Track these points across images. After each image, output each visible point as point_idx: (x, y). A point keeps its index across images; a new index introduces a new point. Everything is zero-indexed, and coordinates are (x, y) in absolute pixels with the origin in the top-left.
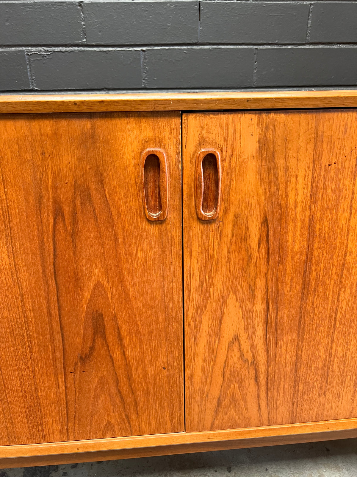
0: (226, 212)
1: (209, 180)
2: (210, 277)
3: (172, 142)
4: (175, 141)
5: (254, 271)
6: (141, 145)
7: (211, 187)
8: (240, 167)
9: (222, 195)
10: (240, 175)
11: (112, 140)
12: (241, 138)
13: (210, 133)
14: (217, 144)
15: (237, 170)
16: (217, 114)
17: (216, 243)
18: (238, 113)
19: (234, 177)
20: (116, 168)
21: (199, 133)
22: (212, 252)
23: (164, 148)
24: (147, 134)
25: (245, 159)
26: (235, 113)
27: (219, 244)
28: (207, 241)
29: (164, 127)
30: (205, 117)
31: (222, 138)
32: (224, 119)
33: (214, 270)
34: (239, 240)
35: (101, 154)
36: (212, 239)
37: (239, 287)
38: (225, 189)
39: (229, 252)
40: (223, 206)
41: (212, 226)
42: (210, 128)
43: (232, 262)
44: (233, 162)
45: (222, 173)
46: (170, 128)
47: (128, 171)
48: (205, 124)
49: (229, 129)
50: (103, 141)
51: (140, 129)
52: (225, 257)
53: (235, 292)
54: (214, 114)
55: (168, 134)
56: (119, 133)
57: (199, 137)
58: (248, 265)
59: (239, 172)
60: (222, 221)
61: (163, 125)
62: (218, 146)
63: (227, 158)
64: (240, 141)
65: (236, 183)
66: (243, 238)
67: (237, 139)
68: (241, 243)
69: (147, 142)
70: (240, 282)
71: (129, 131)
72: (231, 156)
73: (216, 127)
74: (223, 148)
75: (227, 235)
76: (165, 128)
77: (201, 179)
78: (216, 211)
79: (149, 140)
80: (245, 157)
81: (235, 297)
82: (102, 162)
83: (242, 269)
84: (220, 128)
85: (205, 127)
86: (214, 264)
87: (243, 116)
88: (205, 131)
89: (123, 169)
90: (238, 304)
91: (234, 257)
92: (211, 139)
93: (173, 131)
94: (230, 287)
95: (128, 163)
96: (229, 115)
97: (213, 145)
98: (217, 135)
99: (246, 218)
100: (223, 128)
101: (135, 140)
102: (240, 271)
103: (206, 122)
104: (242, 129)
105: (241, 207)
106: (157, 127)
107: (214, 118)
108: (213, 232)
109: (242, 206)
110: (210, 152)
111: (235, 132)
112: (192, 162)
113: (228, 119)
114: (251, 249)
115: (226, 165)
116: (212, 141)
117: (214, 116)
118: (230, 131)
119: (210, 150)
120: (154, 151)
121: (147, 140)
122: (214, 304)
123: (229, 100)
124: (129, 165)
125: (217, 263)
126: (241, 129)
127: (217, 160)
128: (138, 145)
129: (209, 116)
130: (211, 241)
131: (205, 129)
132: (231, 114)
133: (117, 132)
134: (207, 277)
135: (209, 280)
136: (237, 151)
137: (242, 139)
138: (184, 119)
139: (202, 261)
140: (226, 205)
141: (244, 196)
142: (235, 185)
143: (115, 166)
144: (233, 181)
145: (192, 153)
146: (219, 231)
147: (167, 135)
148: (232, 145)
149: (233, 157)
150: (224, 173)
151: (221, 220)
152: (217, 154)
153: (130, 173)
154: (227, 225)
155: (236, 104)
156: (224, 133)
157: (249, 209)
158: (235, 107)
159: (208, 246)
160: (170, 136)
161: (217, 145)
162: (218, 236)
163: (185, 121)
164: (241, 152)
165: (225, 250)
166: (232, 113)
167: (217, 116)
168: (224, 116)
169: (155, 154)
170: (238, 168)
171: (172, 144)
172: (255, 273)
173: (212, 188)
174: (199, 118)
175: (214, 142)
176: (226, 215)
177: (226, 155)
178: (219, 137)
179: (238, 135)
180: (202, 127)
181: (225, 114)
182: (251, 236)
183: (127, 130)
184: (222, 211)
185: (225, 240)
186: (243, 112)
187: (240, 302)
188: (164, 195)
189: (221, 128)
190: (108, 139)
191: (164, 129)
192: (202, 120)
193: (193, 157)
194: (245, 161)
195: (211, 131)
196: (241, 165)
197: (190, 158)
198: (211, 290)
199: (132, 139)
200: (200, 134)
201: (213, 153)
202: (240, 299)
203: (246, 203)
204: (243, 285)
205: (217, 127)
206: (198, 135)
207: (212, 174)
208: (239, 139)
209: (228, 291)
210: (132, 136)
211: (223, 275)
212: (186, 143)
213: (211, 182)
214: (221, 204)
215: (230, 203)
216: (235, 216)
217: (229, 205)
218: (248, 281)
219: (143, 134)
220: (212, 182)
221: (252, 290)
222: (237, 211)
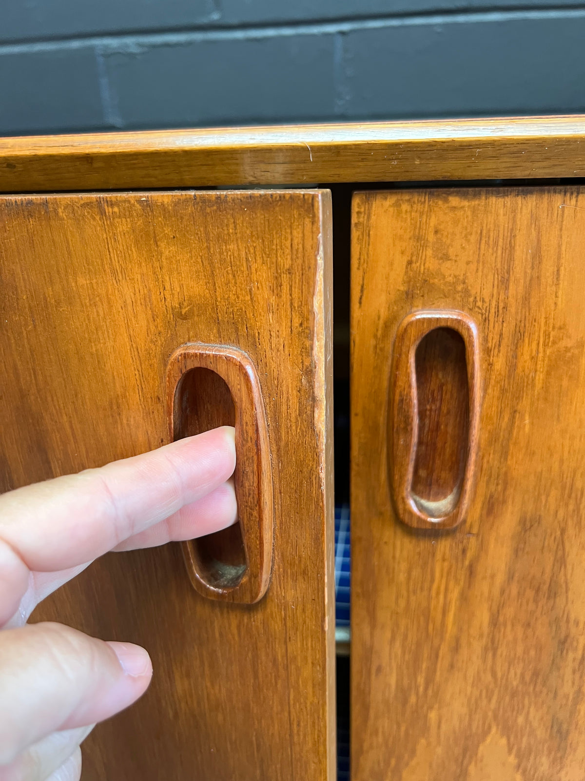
0: (492, 507)
1: (438, 404)
2: (428, 682)
3: (285, 323)
4: (296, 321)
5: (573, 683)
6: (161, 329)
7: (446, 425)
8: (548, 373)
9: (481, 459)
10: (546, 399)
11: (58, 303)
12: (558, 279)
13: (446, 257)
14: (470, 296)
15: (539, 384)
16: (476, 196)
17: (454, 595)
18: (555, 192)
19: (525, 404)
20: (80, 401)
21: (405, 259)
22: (439, 617)
23: (253, 345)
24: (181, 286)
25: (567, 349)
26: (543, 192)
27: (464, 598)
28: (426, 585)
29: (247, 259)
30: (429, 206)
31: (490, 277)
32: (501, 212)
33: (443, 663)
34: (530, 594)
35: (28, 353)
36: (441, 581)
37: (521, 720)
38: (493, 439)
39: (494, 623)
40: (482, 490)
41: (444, 546)
42: (448, 242)
43: (503, 650)
44: (526, 357)
45: (485, 390)
46: (273, 269)
47: (121, 420)
48: (431, 230)
49: (517, 248)
50: (30, 308)
51: (157, 264)
52: (481, 636)
53: (507, 730)
54: (465, 196)
55: (266, 293)
56: (82, 281)
57: (406, 272)
58: (555, 665)
59: (546, 388)
60: (478, 535)
61: (244, 255)
62: (475, 301)
63: (505, 342)
64: (554, 288)
65: (532, 424)
66: (545, 587)
67: (543, 280)
68: (536, 601)
69: (184, 318)
70: (523, 707)
71: (114, 272)
72: (519, 336)
73: (468, 241)
74: (493, 311)
75: (493, 576)
76: (254, 267)
77: (409, 405)
78: (457, 503)
79: (191, 311)
80: (569, 343)
81: (504, 741)
82: (35, 378)
83: (533, 674)
84: (483, 242)
85: (431, 237)
86: (444, 650)
87: (573, 201)
88: (429, 252)
89: (105, 409)
90: (512, 760)
91: (510, 637)
92: (450, 279)
93: (285, 278)
94: (490, 714)
95: (119, 390)
96: (519, 199)
97: (454, 299)
98: (473, 267)
99: (559, 533)
100: (496, 244)
101: (139, 308)
102: (527, 678)
103: (433, 221)
104: (563, 248)
105: (543, 498)
106: (222, 261)
107: (463, 207)
108: (446, 564)
109: (548, 496)
110: (443, 324)
111: (537, 257)
112: (382, 350)
113: (514, 211)
114: (568, 621)
115: (500, 363)
116: (454, 285)
117: (466, 203)
118: (522, 254)
119: (445, 314)
120: (209, 356)
121: (184, 311)
122: (439, 750)
123: (521, 146)
124: (125, 397)
125: (456, 648)
126: (560, 246)
127: (468, 349)
128: (153, 328)
129: (446, 201)
130: (439, 588)
131: (430, 244)
132: (525, 194)
133: (75, 274)
134: (421, 680)
135: (426, 689)
136: (543, 321)
137: (564, 284)
138: (359, 213)
139: (405, 637)
140: (492, 488)
141: (556, 466)
142: (527, 429)
143: (76, 396)
144: (522, 418)
145: (381, 322)
146: (467, 563)
147: (264, 295)
148: (526, 299)
149: (527, 340)
150: (490, 391)
151: (475, 530)
152: (469, 329)
153: (128, 425)
154: (492, 546)
155: (547, 159)
156: (499, 259)
157: (571, 507)
158: (541, 171)
159: (429, 598)
160: (273, 300)
161: (471, 299)
162: (462, 575)
163: (358, 217)
164: (557, 326)
165: (483, 617)
166: (531, 193)
167: (475, 202)
168: (501, 201)
169: (211, 367)
170: (540, 377)
171: (285, 332)
172: (576, 688)
173: (450, 428)
174: (409, 208)
175: (459, 288)
176: (491, 519)
177: (501, 335)
178: (480, 273)
179: (548, 268)
180: (418, 238)
181: (505, 195)
182: (571, 586)
183: (108, 271)
184: (479, 505)
185: (482, 587)
186: (574, 188)
187: (518, 756)
188: (249, 520)
189: (487, 243)
190: (45, 299)
191: (249, 268)
192: (422, 214)
193: (385, 335)
194: (569, 354)
195: (451, 252)
196: (552, 368)
197: (375, 336)
198: (433, 715)
199: (129, 301)
200: (410, 263)
201: (455, 326)
202: (519, 750)
203: (563, 488)
204: (535, 715)
205: (473, 238)
206: (405, 263)
207: (449, 386)
208: (550, 281)
209: (484, 724)
210: (128, 293)
211: (470, 681)
212: (362, 291)
213: (444, 409)
214: (476, 485)
215: (506, 484)
216: (523, 522)
217: (505, 489)
218: (549, 707)
219: (168, 287)
220: (448, 412)
221: (559, 731)
222: (530, 507)
